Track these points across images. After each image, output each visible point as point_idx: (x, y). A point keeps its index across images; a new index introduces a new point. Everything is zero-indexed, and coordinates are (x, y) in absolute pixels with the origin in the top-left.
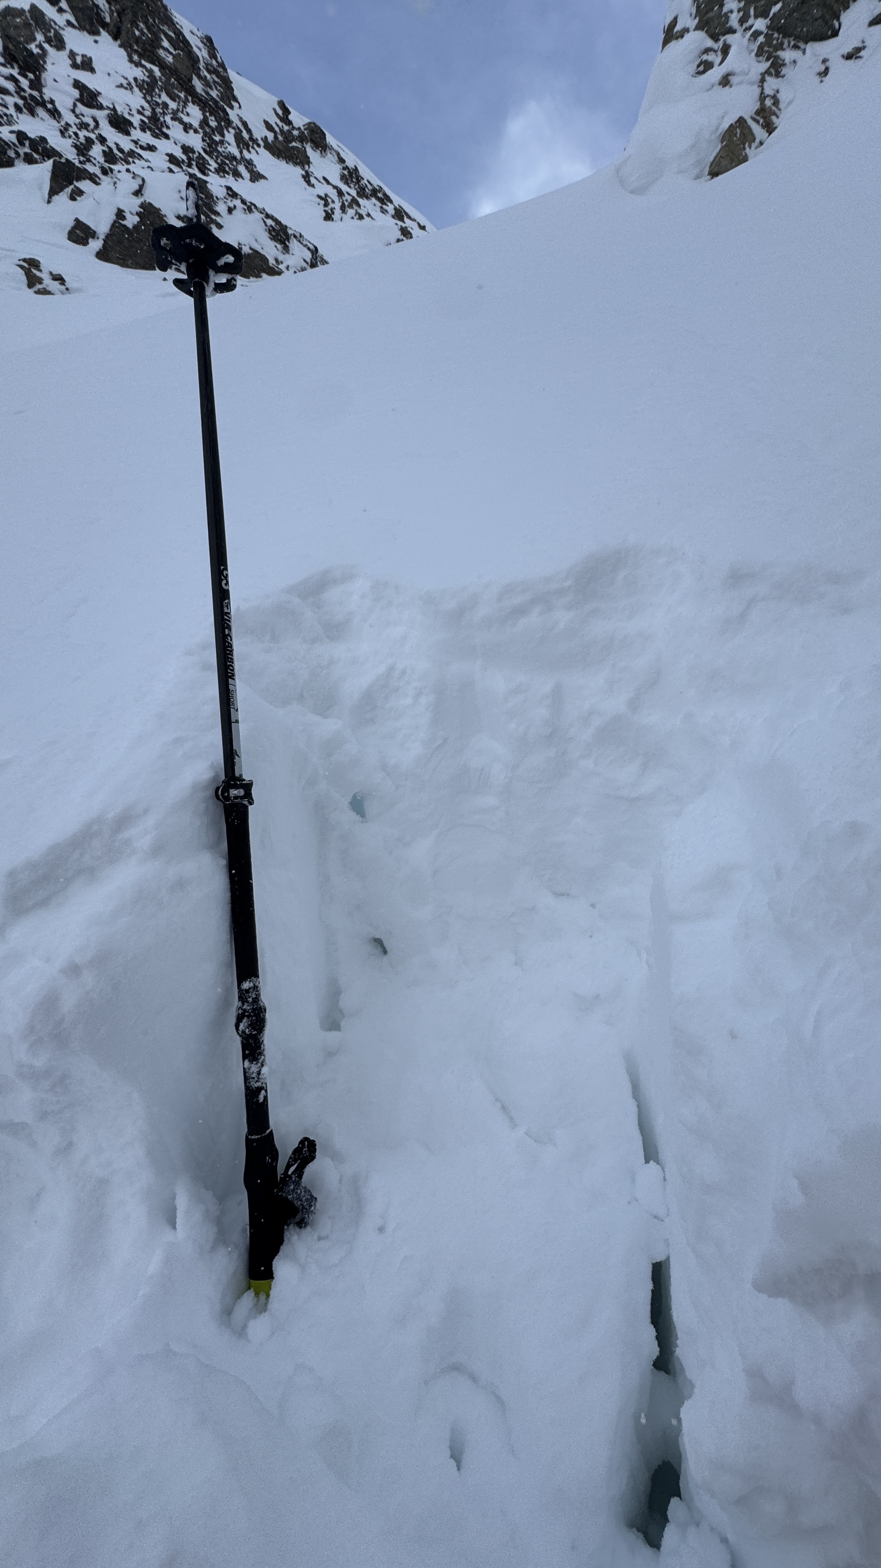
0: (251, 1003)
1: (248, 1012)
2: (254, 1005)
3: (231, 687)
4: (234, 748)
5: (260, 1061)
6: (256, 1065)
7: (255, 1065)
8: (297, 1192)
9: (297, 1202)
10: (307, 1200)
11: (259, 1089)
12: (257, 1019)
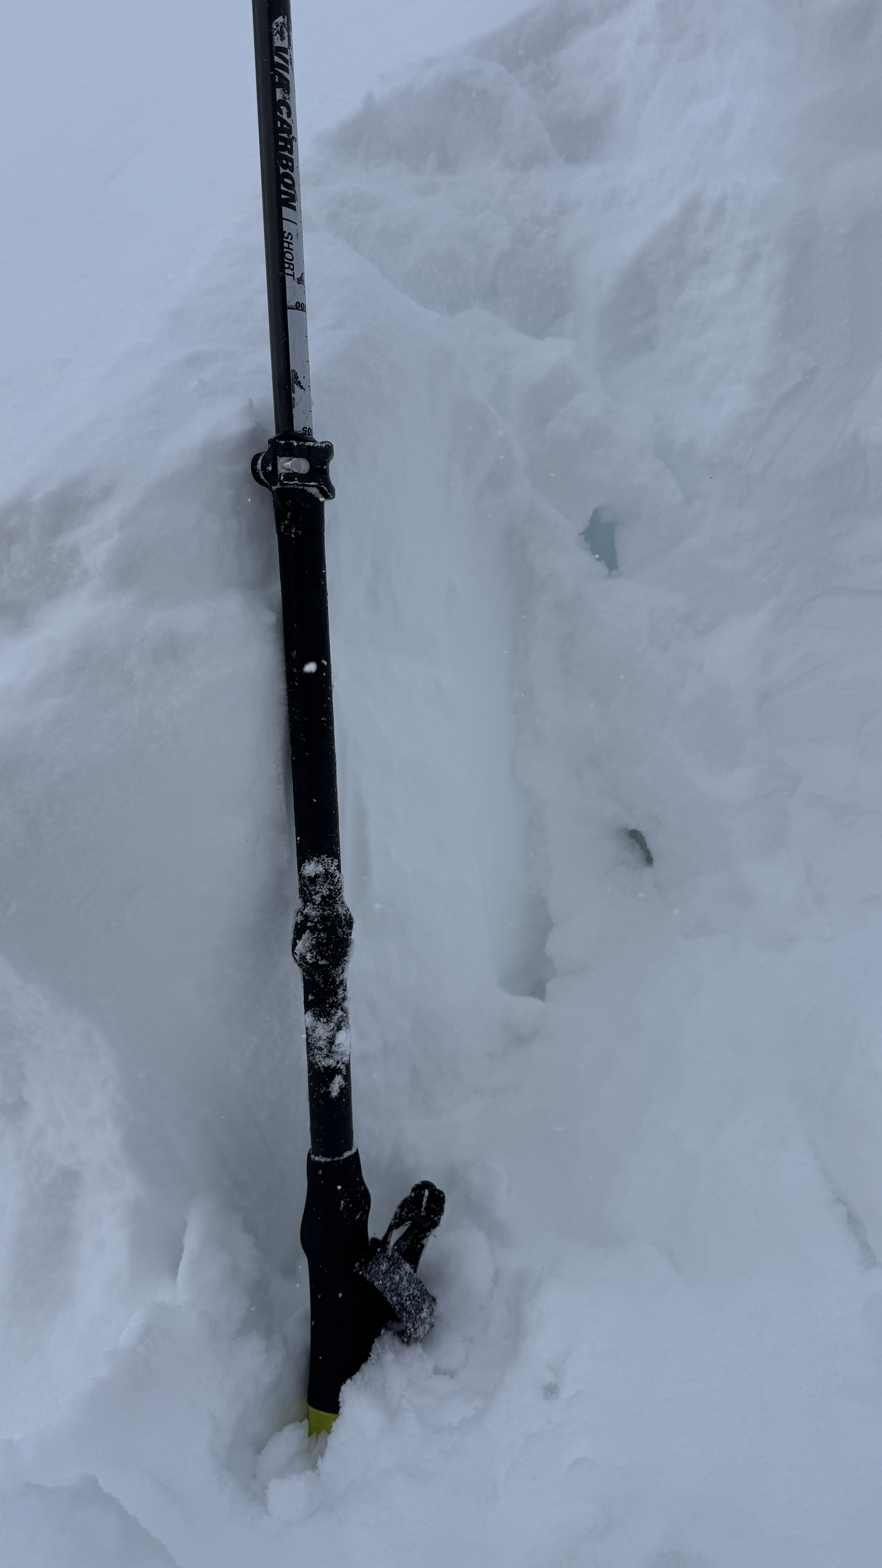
0: (320, 904)
1: (312, 921)
2: (324, 910)
3: (287, 227)
4: (291, 369)
5: (335, 1019)
6: (325, 1026)
7: (322, 1025)
8: (394, 1279)
9: (392, 1296)
10: (412, 1297)
11: (331, 1072)
12: (329, 938)
